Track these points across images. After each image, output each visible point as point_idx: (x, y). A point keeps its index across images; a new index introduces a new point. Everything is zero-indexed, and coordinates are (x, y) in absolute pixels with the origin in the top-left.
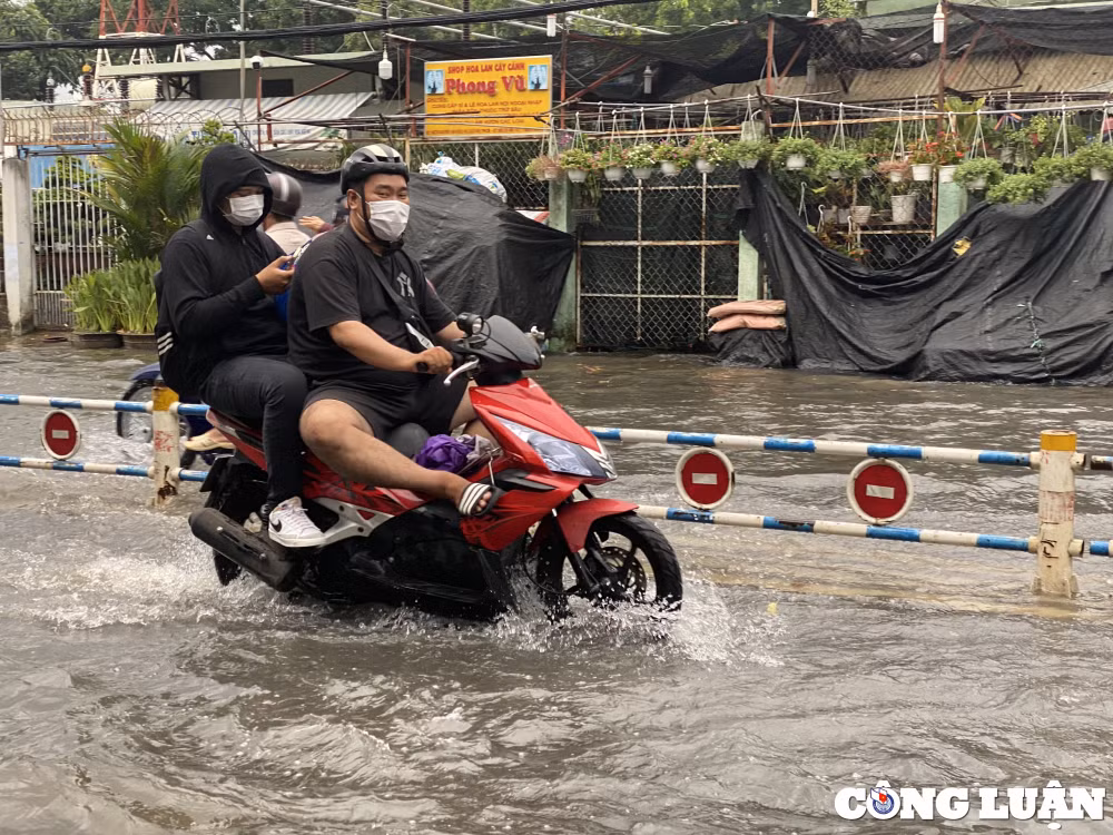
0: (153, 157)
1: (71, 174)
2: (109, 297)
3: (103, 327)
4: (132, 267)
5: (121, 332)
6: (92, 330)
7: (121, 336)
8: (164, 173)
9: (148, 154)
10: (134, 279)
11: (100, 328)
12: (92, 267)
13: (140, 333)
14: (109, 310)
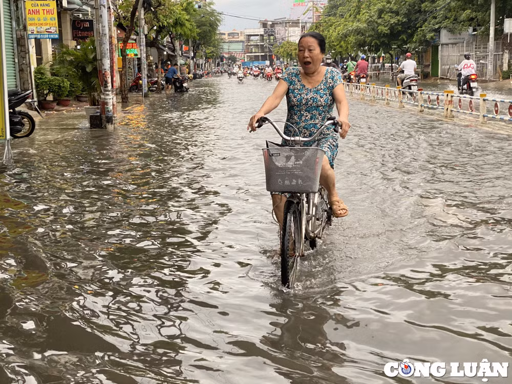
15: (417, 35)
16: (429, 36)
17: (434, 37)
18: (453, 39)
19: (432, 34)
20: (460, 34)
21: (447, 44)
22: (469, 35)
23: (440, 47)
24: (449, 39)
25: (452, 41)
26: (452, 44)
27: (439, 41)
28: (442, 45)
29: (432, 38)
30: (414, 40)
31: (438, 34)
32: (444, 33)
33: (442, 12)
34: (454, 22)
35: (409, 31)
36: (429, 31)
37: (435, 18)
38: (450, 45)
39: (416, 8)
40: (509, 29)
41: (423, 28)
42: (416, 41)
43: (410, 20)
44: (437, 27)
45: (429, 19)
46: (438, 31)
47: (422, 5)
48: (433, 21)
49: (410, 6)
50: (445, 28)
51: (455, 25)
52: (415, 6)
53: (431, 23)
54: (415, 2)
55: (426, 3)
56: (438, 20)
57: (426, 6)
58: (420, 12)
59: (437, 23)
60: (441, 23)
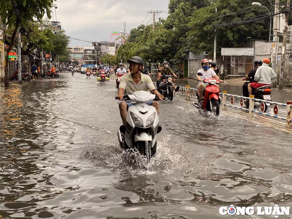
15: (177, 54)
16: (183, 55)
17: (186, 56)
18: (196, 57)
19: (185, 54)
20: (199, 55)
21: (192, 60)
22: (204, 55)
23: (189, 61)
24: (194, 57)
26: (195, 60)
27: (188, 58)
28: (190, 60)
29: (184, 56)
31: (188, 54)
33: (190, 43)
34: (196, 48)
35: (173, 52)
36: (183, 53)
37: (186, 46)
38: (194, 61)
39: (176, 40)
40: (224, 53)
41: (180, 51)
42: (176, 57)
43: (173, 46)
44: (187, 50)
45: (183, 46)
46: (187, 53)
47: (179, 39)
48: (185, 47)
49: (173, 39)
50: (191, 51)
51: (196, 50)
52: (176, 39)
53: (184, 48)
54: (176, 37)
55: (182, 38)
56: (187, 47)
57: (182, 39)
58: (178, 42)
59: (187, 49)
60: (189, 48)
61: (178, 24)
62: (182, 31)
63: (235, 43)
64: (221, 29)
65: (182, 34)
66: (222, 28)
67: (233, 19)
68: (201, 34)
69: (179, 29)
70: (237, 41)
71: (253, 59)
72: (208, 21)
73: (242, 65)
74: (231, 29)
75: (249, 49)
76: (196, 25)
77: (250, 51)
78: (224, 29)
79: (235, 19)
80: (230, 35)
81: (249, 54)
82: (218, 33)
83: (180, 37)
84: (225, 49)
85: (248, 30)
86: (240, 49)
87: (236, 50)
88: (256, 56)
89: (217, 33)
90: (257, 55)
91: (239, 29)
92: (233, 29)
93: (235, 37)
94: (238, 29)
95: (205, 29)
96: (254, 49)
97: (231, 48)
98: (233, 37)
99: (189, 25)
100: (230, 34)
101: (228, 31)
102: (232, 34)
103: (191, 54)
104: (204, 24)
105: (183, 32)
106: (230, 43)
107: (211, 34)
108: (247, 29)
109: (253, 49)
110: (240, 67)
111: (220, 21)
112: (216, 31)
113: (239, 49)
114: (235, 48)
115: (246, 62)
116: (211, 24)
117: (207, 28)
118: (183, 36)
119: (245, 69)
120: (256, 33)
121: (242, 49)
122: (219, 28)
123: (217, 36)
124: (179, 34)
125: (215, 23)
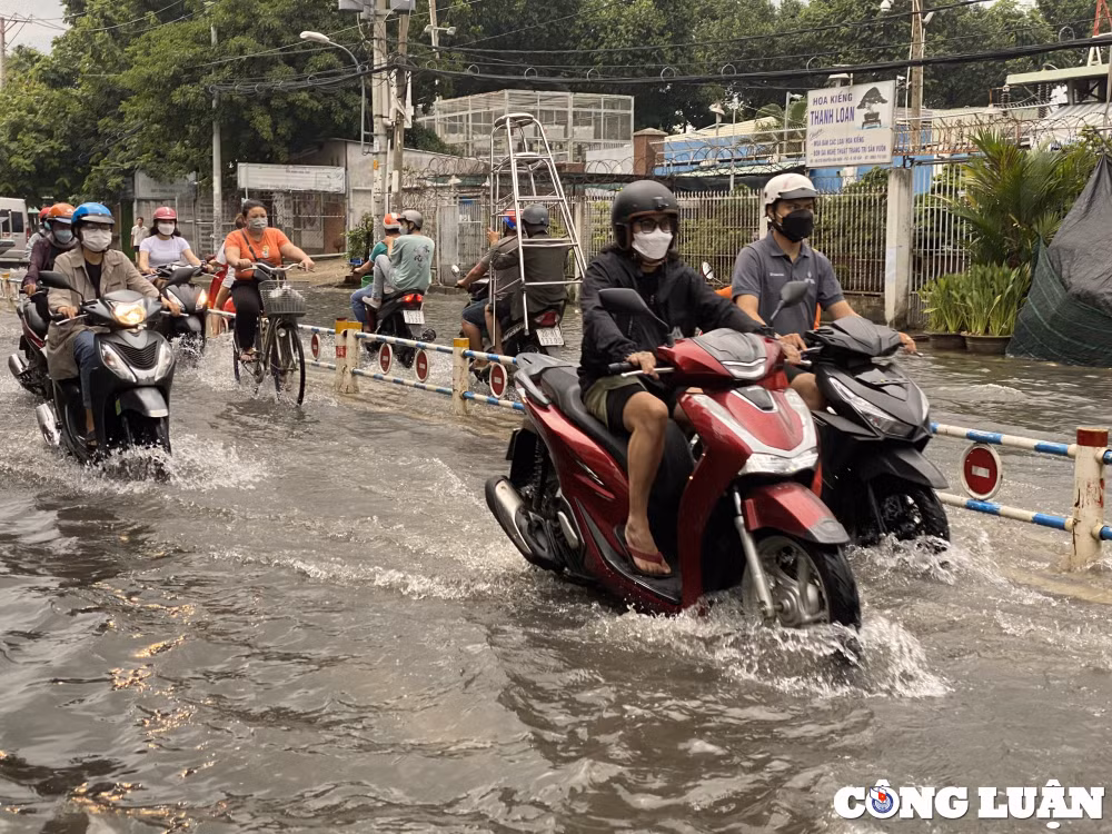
0: (1010, 163)
1: (954, 180)
2: (956, 300)
3: (950, 328)
4: (979, 270)
5: (964, 333)
6: (941, 330)
7: (964, 338)
8: (1019, 179)
9: (1005, 162)
10: (979, 282)
11: (947, 329)
12: (948, 270)
13: (980, 336)
14: (956, 312)
15: (91, 180)
16: (113, 182)
17: (123, 186)
18: (161, 191)
19: (119, 180)
20: (172, 182)
21: (147, 201)
22: (190, 185)
23: (135, 205)
24: (153, 191)
25: (157, 195)
26: (155, 200)
27: (134, 192)
28: (140, 200)
29: (118, 186)
30: (85, 187)
31: (130, 179)
32: (141, 178)
33: (136, 140)
34: (160, 159)
35: (79, 170)
36: (113, 173)
37: (124, 148)
38: (152, 203)
39: (88, 126)
40: (247, 182)
41: (101, 167)
42: (89, 189)
43: (75, 149)
44: (127, 166)
45: (113, 149)
46: (129, 174)
47: (99, 123)
48: (121, 154)
49: (74, 122)
50: (143, 168)
51: (161, 165)
52: (86, 123)
53: (118, 158)
54: (84, 116)
55: (107, 120)
56: (129, 153)
57: (106, 126)
58: (95, 134)
59: (128, 160)
60: (133, 159)
61: (90, 71)
62: (109, 96)
63: (282, 151)
64: (231, 101)
65: (108, 108)
66: (235, 98)
67: (271, 70)
68: (167, 111)
69: (94, 86)
70: (288, 144)
71: (344, 204)
72: (186, 71)
73: (311, 222)
74: (266, 102)
75: (328, 170)
76: (149, 80)
77: (331, 176)
78: (243, 101)
79: (277, 70)
80: (263, 123)
81: (330, 185)
82: (223, 114)
83: (101, 116)
84: (250, 169)
85: (320, 107)
86: (299, 168)
87: (287, 171)
88: (351, 194)
89: (220, 113)
90: (354, 191)
91: (292, 105)
92: (272, 102)
93: (279, 131)
94: (288, 103)
95: (177, 98)
96: (346, 169)
97: (270, 166)
98: (275, 131)
99: (124, 79)
100: (260, 118)
101: (257, 110)
102: (268, 120)
103: (141, 179)
104: (176, 81)
105: (111, 99)
106: (265, 148)
107: (201, 113)
108: (316, 103)
109: (343, 170)
110: (308, 227)
111: (227, 73)
112: (218, 106)
113: (296, 170)
114: (283, 166)
115: (326, 211)
116: (198, 81)
117: (184, 94)
118: (111, 114)
119: (321, 233)
120: (346, 118)
121: (308, 168)
122: (225, 96)
123: (220, 124)
124: (95, 106)
125: (210, 80)
